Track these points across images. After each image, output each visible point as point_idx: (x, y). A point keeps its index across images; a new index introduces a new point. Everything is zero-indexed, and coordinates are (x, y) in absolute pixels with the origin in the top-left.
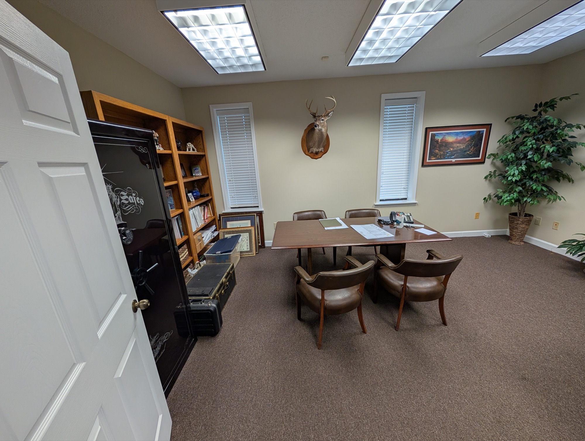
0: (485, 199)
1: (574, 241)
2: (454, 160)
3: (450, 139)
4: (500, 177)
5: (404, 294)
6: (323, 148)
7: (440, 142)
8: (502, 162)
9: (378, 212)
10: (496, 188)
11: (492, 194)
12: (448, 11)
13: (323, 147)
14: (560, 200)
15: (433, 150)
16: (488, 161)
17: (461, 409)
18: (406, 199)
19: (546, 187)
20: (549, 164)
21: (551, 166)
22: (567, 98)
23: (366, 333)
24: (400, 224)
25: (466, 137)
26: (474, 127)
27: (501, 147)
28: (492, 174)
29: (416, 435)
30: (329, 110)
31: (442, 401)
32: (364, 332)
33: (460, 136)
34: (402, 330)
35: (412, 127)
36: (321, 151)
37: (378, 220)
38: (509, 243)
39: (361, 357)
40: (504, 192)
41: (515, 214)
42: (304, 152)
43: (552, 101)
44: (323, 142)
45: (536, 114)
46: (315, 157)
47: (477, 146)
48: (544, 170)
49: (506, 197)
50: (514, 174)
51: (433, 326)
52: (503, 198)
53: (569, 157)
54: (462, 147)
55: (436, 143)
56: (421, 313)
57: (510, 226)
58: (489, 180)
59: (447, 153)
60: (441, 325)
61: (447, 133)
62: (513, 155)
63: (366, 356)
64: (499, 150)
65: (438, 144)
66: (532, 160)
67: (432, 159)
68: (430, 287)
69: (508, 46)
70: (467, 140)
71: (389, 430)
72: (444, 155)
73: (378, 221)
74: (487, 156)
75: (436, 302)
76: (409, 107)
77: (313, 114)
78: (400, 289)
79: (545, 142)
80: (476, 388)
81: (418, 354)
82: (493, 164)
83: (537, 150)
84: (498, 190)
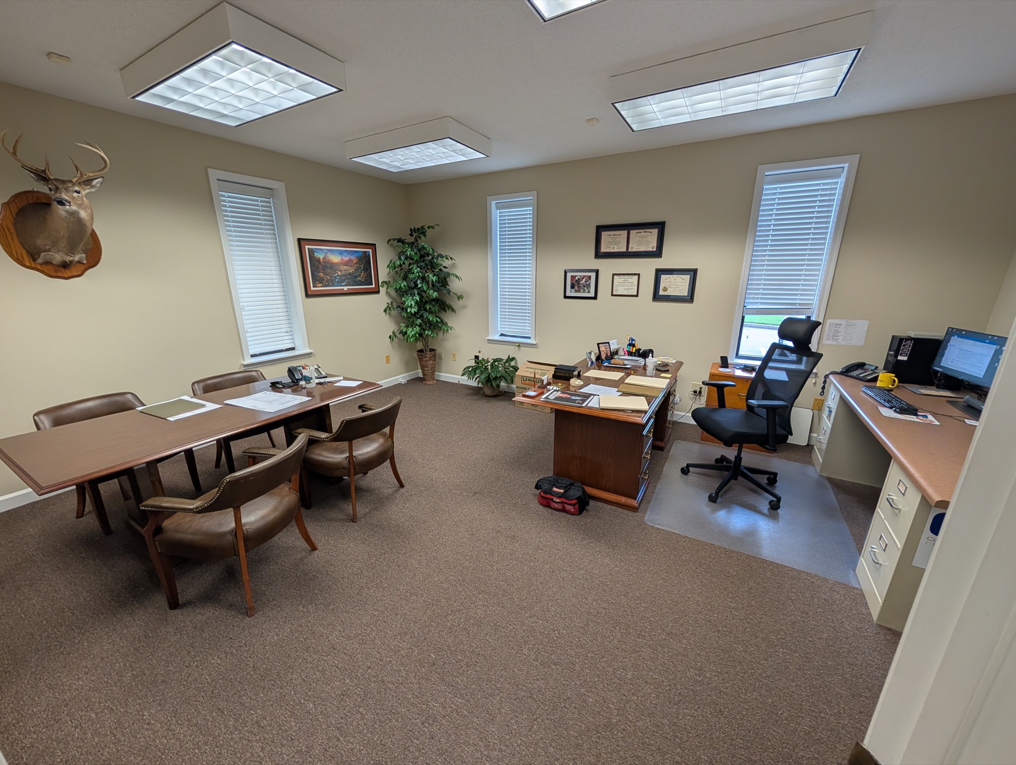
0: (390, 337)
1: (469, 367)
2: (346, 288)
3: (335, 259)
4: (399, 309)
5: (352, 468)
6: (84, 255)
7: (323, 262)
8: (396, 292)
9: (258, 374)
10: (398, 323)
11: (396, 331)
12: (315, 97)
13: (84, 253)
14: (451, 330)
15: (316, 273)
16: (383, 290)
17: (446, 546)
18: (293, 349)
19: (440, 318)
20: (435, 294)
21: (437, 295)
22: (433, 227)
23: (317, 549)
24: (311, 381)
25: (352, 258)
26: (366, 246)
27: (391, 274)
28: (390, 306)
29: (422, 596)
30: (91, 173)
31: (429, 553)
32: (314, 548)
33: (345, 256)
34: (361, 518)
35: (275, 235)
36: (79, 262)
37: (271, 383)
38: (425, 384)
39: (326, 578)
40: (407, 327)
41: (421, 351)
42: (15, 260)
43: (422, 227)
44: (83, 243)
45: (412, 239)
46: (60, 274)
47: (367, 268)
48: (433, 300)
49: (411, 332)
50: (411, 305)
51: (392, 495)
52: (408, 334)
53: (447, 287)
54: (351, 271)
55: (317, 263)
56: (374, 489)
57: (421, 365)
58: (389, 314)
59: (336, 278)
60: (399, 490)
61: (329, 250)
62: (405, 283)
63: (332, 572)
64: (389, 278)
65: (321, 264)
66: (422, 289)
67: (318, 285)
68: (379, 447)
69: (377, 158)
70: (354, 262)
71: (397, 614)
72: (332, 281)
73: (270, 386)
74: (380, 284)
75: (387, 463)
76: (262, 201)
77: (35, 170)
78: (346, 463)
79: (428, 271)
80: (449, 523)
81: (391, 530)
82: (387, 293)
83: (423, 279)
84: (401, 324)
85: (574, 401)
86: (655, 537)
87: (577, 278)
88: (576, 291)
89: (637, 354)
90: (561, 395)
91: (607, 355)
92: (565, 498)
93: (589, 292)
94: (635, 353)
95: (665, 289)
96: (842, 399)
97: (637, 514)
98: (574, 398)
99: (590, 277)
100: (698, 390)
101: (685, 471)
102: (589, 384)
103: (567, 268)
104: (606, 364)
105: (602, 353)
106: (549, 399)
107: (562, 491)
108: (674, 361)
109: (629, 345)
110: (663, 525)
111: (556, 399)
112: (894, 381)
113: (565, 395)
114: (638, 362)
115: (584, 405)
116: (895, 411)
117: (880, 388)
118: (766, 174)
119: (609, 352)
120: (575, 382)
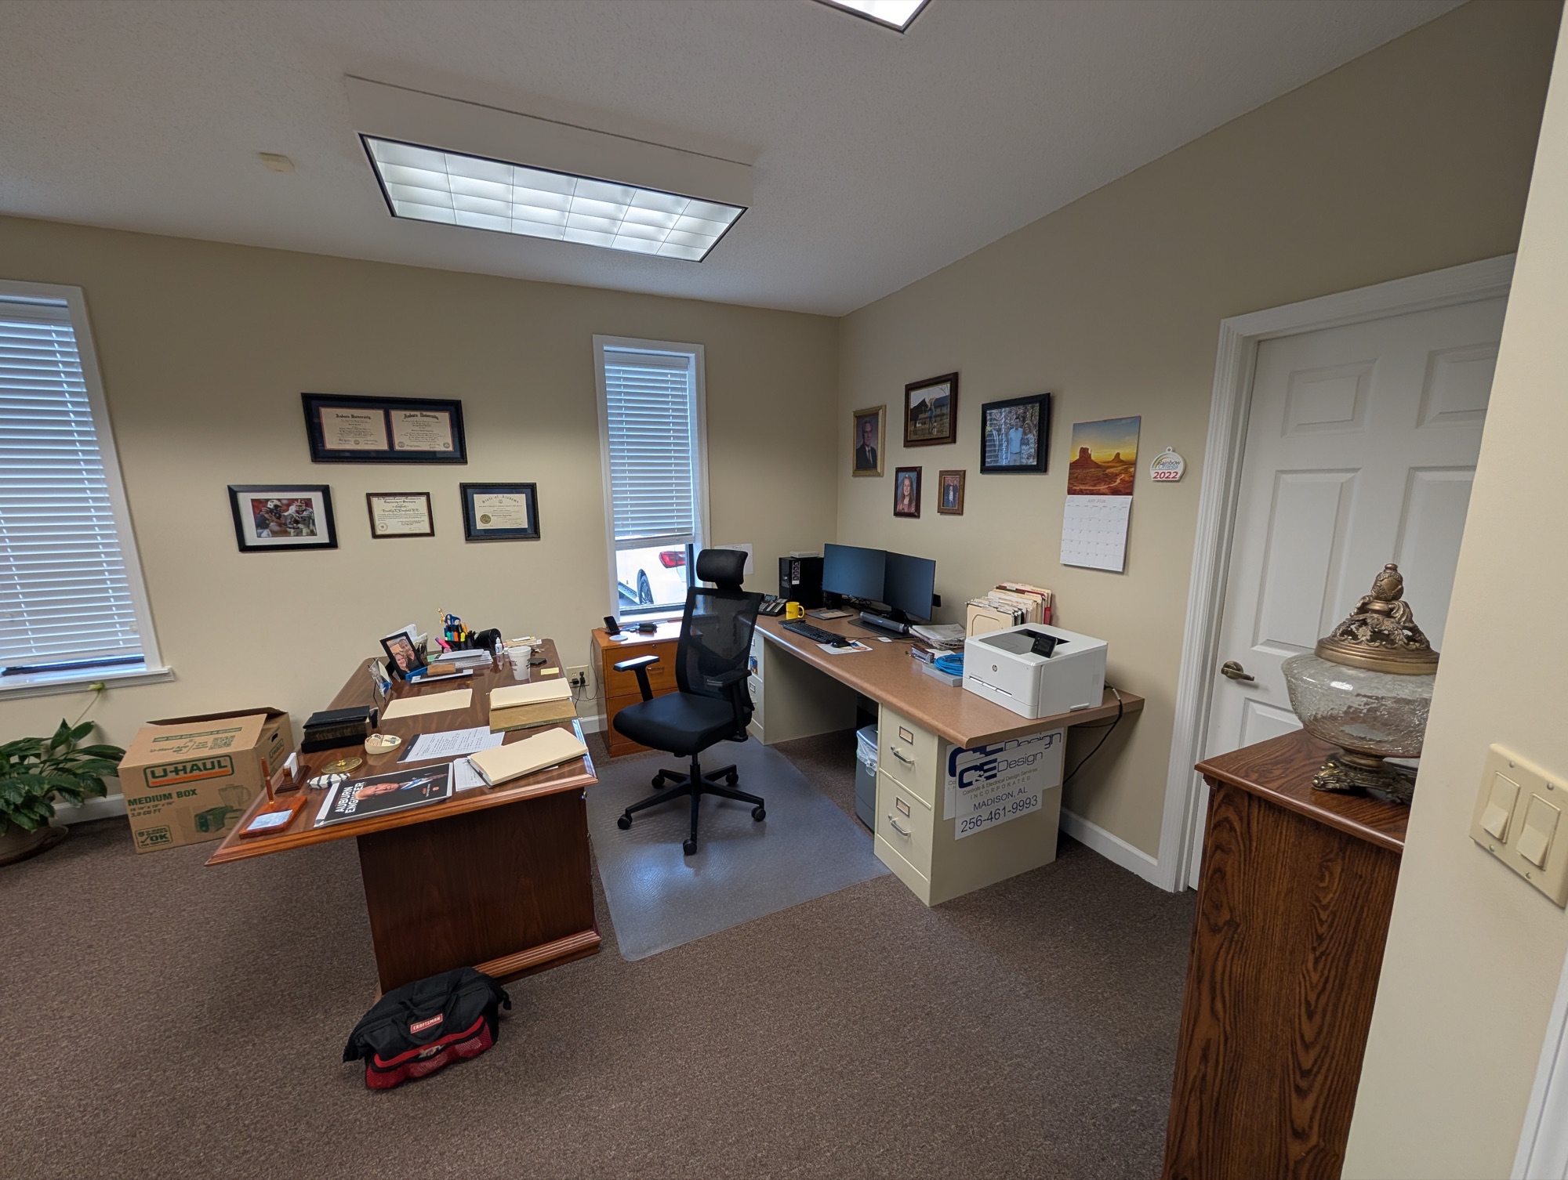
85: (417, 793)
86: (659, 978)
87: (270, 505)
88: (274, 534)
89: (470, 644)
90: (371, 790)
91: (409, 659)
92: (452, 1032)
93: (313, 533)
94: (466, 642)
95: (486, 519)
96: (768, 641)
97: (602, 953)
98: (409, 785)
99: (308, 503)
100: (579, 678)
101: (624, 824)
102: (415, 738)
103: (235, 482)
104: (416, 679)
105: (398, 657)
106: (342, 814)
107: (438, 1019)
108: (539, 642)
109: (449, 629)
110: (656, 946)
111: (362, 806)
112: (800, 609)
113: (381, 788)
114: (482, 658)
115: (449, 793)
116: (833, 646)
117: (791, 622)
118: (605, 348)
119: (411, 652)
120: (379, 744)
